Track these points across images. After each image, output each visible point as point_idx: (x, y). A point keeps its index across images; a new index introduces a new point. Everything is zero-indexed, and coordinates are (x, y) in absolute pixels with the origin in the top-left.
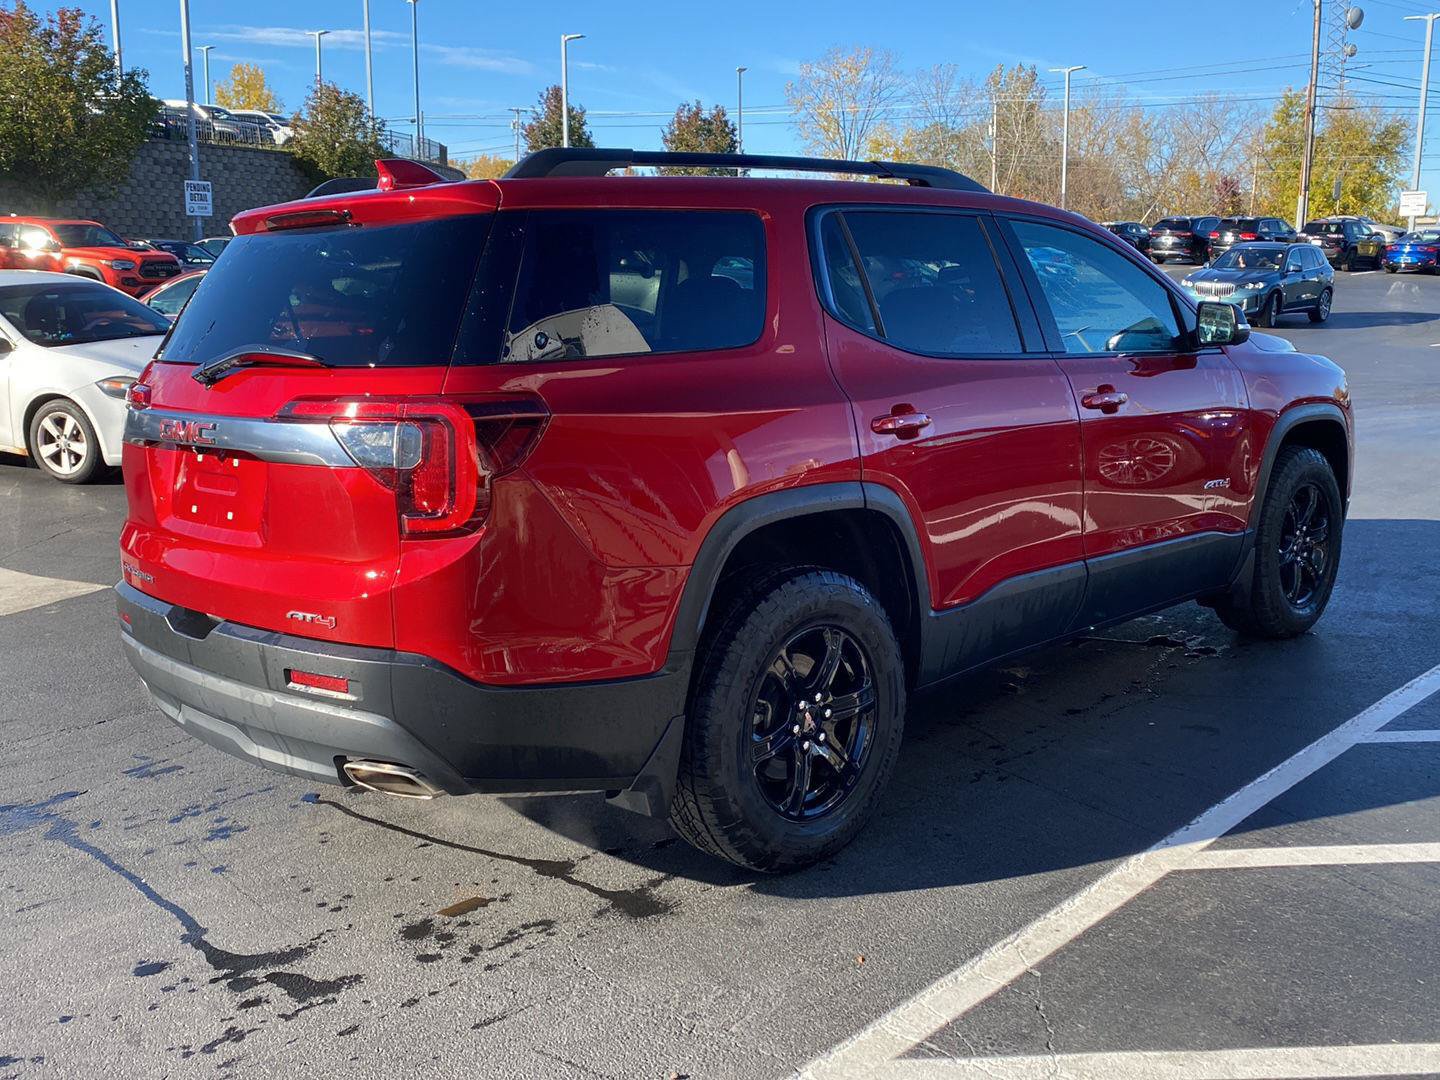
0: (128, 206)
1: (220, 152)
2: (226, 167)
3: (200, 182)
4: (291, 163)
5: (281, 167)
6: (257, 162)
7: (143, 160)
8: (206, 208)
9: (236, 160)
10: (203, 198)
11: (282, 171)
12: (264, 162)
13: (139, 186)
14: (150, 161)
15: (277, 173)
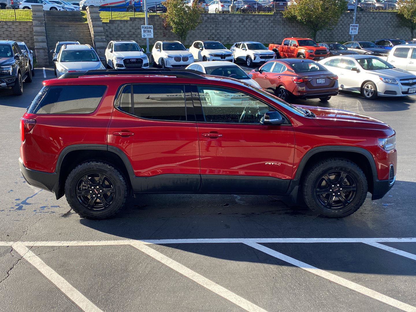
0: (340, 31)
1: (372, 14)
2: (373, 18)
3: (355, 25)
4: (396, 15)
5: (393, 17)
6: (384, 16)
7: (347, 18)
8: (356, 32)
9: (377, 16)
10: (355, 29)
11: (392, 18)
12: (387, 16)
13: (344, 25)
14: (349, 18)
15: (391, 19)
